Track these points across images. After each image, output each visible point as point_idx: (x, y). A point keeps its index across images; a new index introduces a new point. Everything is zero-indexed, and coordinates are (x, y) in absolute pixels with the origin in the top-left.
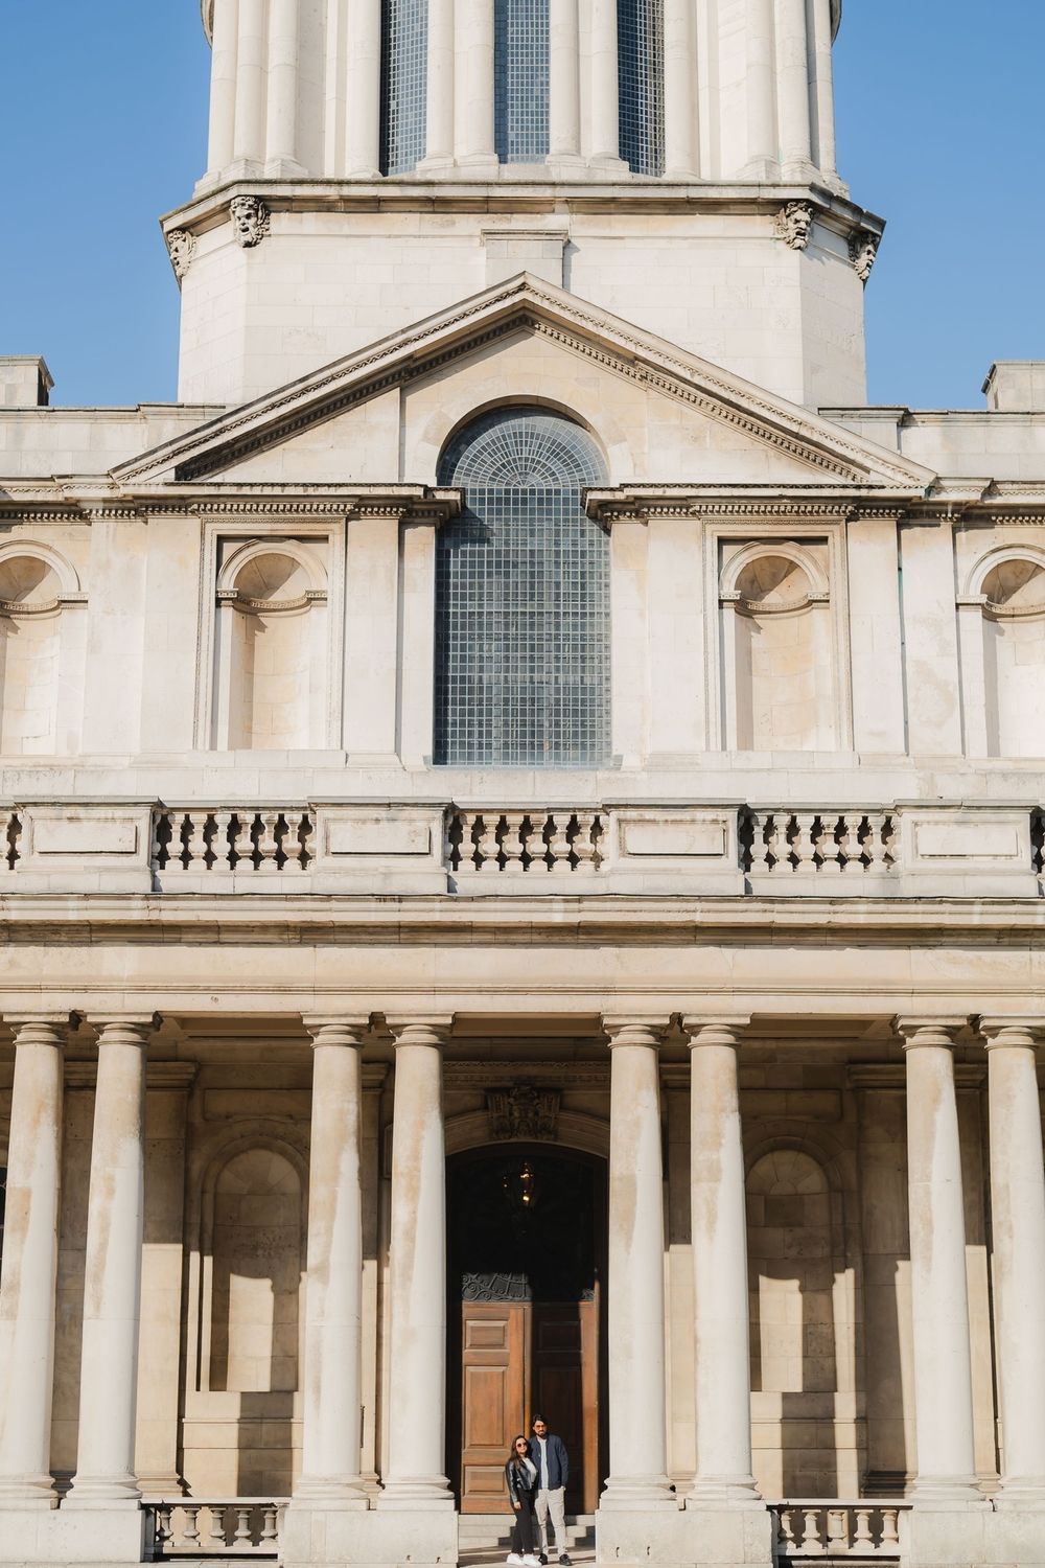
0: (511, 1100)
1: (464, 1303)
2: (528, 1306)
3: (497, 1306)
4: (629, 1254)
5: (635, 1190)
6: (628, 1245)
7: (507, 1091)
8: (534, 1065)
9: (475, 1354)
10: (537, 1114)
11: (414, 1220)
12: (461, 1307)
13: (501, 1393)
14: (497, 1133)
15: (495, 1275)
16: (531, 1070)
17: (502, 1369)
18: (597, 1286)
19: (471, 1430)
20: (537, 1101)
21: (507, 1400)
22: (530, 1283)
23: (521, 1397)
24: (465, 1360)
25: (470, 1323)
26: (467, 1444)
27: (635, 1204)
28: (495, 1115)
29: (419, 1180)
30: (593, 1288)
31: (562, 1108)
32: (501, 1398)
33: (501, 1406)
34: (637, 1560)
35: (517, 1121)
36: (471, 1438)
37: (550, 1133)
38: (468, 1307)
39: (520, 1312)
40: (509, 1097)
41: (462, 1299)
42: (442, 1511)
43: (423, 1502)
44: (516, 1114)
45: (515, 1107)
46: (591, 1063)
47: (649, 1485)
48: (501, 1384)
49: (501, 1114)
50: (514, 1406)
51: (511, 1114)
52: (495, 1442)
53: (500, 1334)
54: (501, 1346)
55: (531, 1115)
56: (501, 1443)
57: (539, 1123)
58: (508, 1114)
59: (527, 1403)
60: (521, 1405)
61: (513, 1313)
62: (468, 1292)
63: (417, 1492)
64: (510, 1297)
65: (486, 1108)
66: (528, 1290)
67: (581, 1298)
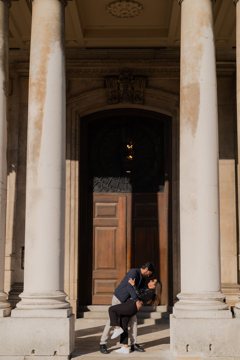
0: (119, 81)
1: (94, 193)
2: (129, 196)
3: (111, 195)
4: (194, 137)
5: (199, 93)
6: (194, 131)
7: (117, 77)
8: (132, 62)
9: (100, 220)
10: (133, 89)
11: (42, 115)
12: (93, 195)
13: (114, 241)
14: (111, 100)
15: (111, 178)
16: (130, 65)
17: (114, 228)
18: (167, 184)
19: (98, 260)
20: (133, 81)
21: (117, 245)
22: (131, 182)
23: (125, 242)
24: (94, 223)
25: (97, 204)
26: (96, 268)
27: (198, 103)
28: (110, 90)
29: (45, 87)
30: (164, 185)
31: (147, 86)
32: (114, 243)
33: (114, 247)
34: (202, 354)
35: (121, 93)
36: (98, 265)
37: (140, 100)
38: (96, 195)
39: (125, 198)
40: (118, 79)
41: (93, 191)
42: (58, 318)
43: (44, 311)
44: (122, 89)
45: (121, 85)
46: (164, 60)
47: (210, 299)
48: (114, 236)
49: (113, 89)
50: (120, 248)
51: (119, 89)
52: (110, 267)
53: (113, 210)
54: (114, 216)
55: (129, 89)
56: (114, 267)
57: (134, 95)
58: (117, 90)
59: (129, 246)
60: (125, 247)
61: (120, 198)
62: (96, 188)
63: (40, 304)
64: (119, 191)
65: (105, 86)
66: (130, 186)
67: (158, 190)
